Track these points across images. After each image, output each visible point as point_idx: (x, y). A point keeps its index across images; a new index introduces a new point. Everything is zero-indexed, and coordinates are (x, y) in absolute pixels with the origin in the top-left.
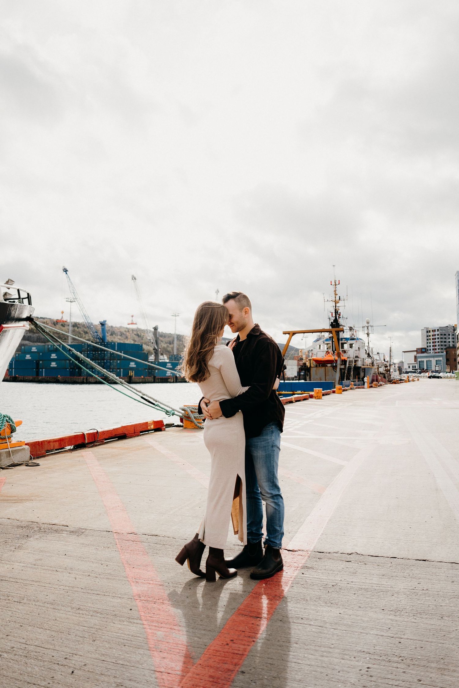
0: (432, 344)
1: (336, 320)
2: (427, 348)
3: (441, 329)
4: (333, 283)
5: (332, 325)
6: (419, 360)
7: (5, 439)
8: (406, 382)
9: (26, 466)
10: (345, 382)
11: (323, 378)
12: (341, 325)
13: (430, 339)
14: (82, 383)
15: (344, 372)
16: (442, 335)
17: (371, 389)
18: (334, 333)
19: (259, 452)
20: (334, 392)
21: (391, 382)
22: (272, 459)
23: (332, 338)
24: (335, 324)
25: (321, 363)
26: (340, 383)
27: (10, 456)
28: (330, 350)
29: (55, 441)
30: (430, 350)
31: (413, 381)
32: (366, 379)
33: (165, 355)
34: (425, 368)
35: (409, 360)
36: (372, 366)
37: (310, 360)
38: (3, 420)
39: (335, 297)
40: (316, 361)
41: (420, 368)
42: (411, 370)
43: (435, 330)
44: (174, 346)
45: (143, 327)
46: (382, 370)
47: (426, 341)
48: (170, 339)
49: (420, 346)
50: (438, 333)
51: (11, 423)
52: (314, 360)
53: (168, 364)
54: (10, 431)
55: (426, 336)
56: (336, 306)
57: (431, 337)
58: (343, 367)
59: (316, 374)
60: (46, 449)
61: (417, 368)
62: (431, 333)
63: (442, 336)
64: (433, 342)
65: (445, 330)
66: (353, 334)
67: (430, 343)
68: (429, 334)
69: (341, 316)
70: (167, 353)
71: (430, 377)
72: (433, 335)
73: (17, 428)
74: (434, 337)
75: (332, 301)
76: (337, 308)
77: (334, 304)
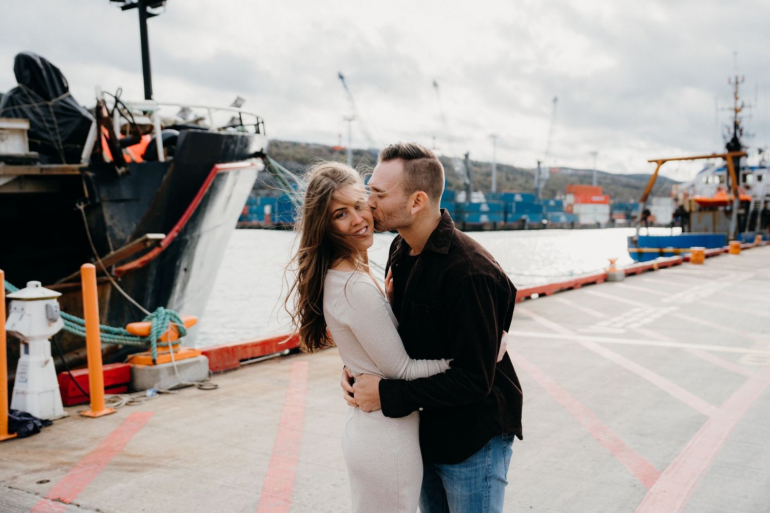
1: (735, 140)
4: (733, 81)
5: (728, 146)
7: (167, 347)
9: (199, 388)
10: (747, 234)
11: (711, 228)
12: (743, 147)
15: (745, 220)
18: (729, 159)
19: (456, 487)
20: (726, 251)
22: (484, 505)
23: (726, 167)
24: (735, 147)
25: (707, 206)
26: (737, 238)
27: (174, 373)
28: (724, 186)
29: (255, 345)
33: (479, 193)
37: (690, 201)
38: (164, 319)
39: (736, 103)
40: (701, 202)
44: (492, 179)
48: (487, 170)
51: (178, 324)
52: (696, 200)
54: (176, 335)
56: (736, 117)
58: (742, 211)
59: (699, 222)
60: (240, 357)
66: (763, 160)
69: (744, 132)
70: (483, 188)
73: (189, 332)
75: (730, 109)
76: (738, 120)
77: (733, 113)
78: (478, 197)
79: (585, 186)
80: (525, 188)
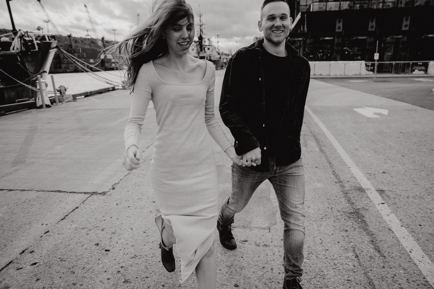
1: (201, 36)
4: (199, 15)
5: (199, 38)
12: (203, 38)
18: (199, 43)
36: (220, 59)
39: (200, 23)
46: (225, 61)
56: (201, 28)
66: (210, 43)
69: (204, 33)
75: (199, 25)
76: (201, 29)
77: (199, 27)
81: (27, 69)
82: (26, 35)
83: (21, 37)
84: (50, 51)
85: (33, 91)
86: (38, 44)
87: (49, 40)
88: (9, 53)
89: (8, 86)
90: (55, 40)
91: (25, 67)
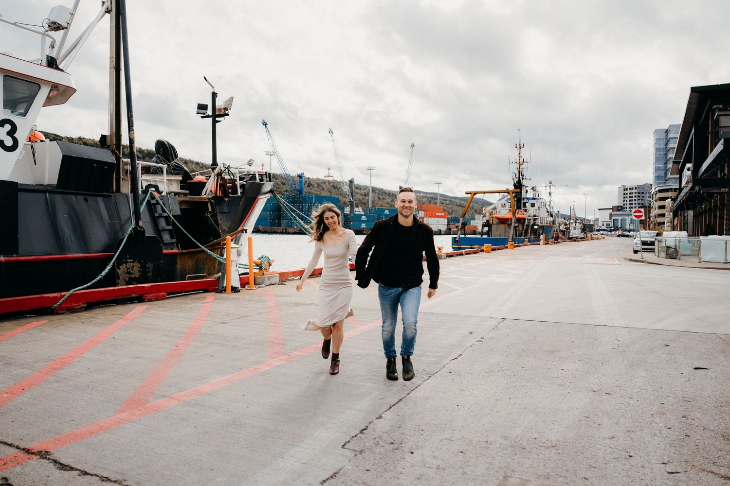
0: (628, 203)
1: (519, 182)
2: (624, 206)
3: (639, 187)
4: (518, 147)
5: (515, 185)
6: (613, 218)
8: (588, 240)
11: (501, 234)
12: (524, 186)
13: (627, 197)
14: (282, 233)
16: (639, 193)
17: (547, 245)
18: (515, 193)
20: (507, 248)
21: (571, 239)
24: (518, 185)
25: (503, 221)
26: (513, 240)
30: (626, 208)
31: (597, 239)
32: (542, 237)
33: (360, 208)
34: (619, 226)
35: (604, 218)
36: (553, 224)
37: (493, 217)
39: (520, 159)
40: (498, 218)
41: (614, 226)
42: (604, 227)
43: (633, 188)
44: (369, 199)
45: (339, 179)
46: (562, 227)
47: (622, 198)
48: (366, 191)
49: (616, 204)
50: (636, 191)
52: (496, 217)
53: (363, 217)
55: (623, 194)
56: (519, 168)
57: (628, 195)
59: (497, 231)
61: (611, 226)
62: (628, 192)
63: (639, 195)
64: (630, 201)
65: (642, 188)
66: (535, 194)
67: (627, 201)
68: (626, 192)
69: (525, 177)
70: (362, 205)
71: (619, 236)
72: (630, 194)
74: (631, 195)
75: (517, 163)
77: (517, 166)
78: (359, 211)
79: (432, 205)
80: (391, 206)
81: (218, 225)
82: (227, 171)
83: (219, 174)
84: (259, 197)
85: (220, 263)
86: (242, 186)
87: (261, 180)
88: (197, 198)
89: (184, 251)
90: (270, 181)
91: (216, 221)
